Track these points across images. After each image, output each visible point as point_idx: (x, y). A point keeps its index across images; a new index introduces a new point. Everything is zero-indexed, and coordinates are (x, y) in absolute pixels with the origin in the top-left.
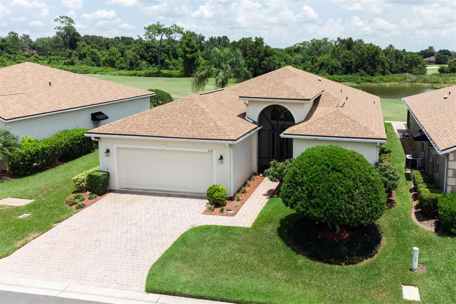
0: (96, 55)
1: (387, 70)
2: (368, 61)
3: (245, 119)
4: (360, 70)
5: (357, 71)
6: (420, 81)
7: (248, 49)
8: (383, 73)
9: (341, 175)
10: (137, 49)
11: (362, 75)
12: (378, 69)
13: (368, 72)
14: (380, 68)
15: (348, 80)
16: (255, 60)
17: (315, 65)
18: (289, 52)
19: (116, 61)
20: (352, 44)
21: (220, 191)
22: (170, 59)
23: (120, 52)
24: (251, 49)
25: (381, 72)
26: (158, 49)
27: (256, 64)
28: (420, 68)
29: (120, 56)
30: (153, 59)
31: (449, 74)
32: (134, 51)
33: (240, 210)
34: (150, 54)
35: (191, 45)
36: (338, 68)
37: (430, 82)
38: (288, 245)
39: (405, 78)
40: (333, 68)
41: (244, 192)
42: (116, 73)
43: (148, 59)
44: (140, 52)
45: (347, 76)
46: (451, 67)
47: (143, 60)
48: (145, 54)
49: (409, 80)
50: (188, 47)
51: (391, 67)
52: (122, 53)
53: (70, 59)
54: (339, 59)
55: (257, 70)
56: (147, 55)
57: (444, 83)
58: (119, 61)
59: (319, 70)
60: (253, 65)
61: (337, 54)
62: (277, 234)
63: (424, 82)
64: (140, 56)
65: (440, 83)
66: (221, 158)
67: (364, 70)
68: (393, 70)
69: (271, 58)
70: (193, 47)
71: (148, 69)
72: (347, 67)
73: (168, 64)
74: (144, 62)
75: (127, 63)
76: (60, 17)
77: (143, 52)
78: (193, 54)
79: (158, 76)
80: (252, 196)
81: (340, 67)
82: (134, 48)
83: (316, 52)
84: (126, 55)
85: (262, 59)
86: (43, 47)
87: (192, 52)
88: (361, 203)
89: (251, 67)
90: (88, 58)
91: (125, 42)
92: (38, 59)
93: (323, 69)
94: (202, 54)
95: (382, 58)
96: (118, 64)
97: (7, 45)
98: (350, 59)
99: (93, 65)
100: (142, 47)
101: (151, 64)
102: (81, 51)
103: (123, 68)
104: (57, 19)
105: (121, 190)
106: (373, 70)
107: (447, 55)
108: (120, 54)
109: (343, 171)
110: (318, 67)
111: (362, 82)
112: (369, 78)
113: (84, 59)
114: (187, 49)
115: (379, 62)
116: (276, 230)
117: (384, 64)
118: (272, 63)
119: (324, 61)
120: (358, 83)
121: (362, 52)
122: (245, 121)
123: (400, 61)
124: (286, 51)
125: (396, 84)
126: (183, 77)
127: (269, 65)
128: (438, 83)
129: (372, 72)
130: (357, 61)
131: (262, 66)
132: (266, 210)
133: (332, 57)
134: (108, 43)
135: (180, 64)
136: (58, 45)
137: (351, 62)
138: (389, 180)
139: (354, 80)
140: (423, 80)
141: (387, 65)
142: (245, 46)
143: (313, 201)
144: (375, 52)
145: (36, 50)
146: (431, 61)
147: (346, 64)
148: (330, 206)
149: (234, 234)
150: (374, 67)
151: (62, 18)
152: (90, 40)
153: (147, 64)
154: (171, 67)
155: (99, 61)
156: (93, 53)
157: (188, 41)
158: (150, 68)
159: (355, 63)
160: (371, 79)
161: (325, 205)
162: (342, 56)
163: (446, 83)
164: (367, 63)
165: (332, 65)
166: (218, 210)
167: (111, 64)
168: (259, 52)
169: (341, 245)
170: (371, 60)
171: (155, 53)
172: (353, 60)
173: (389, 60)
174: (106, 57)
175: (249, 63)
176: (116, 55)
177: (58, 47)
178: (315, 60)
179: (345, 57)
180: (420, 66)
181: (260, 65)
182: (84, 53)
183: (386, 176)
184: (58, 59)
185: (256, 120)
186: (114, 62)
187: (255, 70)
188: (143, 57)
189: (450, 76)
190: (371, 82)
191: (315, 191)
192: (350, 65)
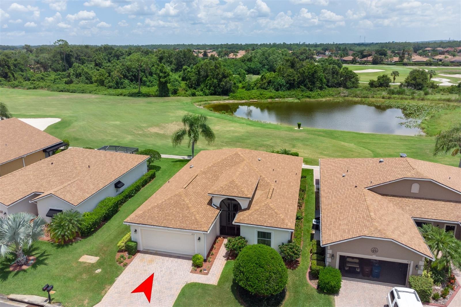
0: (89, 74)
1: (324, 85)
2: (308, 79)
3: (212, 206)
4: (301, 86)
5: (299, 87)
6: (352, 95)
7: (209, 71)
8: (321, 88)
9: (263, 270)
10: (121, 70)
11: (302, 91)
12: (316, 85)
13: (308, 88)
14: (318, 84)
15: (290, 96)
16: (215, 81)
17: (264, 82)
18: (243, 62)
19: (105, 80)
20: (295, 62)
21: (199, 259)
22: (147, 77)
23: (108, 72)
24: (211, 72)
25: (319, 87)
26: (137, 69)
27: (216, 84)
28: (353, 83)
29: (108, 76)
30: (133, 78)
31: (378, 88)
32: (118, 72)
33: (211, 270)
34: (131, 73)
35: (164, 71)
36: (283, 85)
37: (360, 96)
38: (236, 299)
39: (339, 93)
40: (278, 85)
41: (213, 254)
42: (106, 92)
43: (130, 78)
44: (123, 73)
45: (290, 91)
46: (380, 82)
47: (126, 79)
48: (127, 74)
49: (342, 95)
50: (162, 72)
51: (328, 82)
52: (109, 73)
53: (69, 78)
54: (283, 77)
55: (216, 89)
56: (128, 74)
57: (372, 98)
58: (107, 80)
59: (267, 86)
60: (213, 85)
61: (282, 72)
62: (231, 290)
63: (355, 96)
64: (123, 75)
65: (368, 98)
66: (199, 239)
67: (305, 86)
68: (330, 84)
69: (228, 79)
70: (165, 73)
71: (130, 87)
72: (290, 84)
73: (145, 82)
74: (127, 81)
75: (113, 82)
76: (58, 40)
77: (125, 72)
78: (166, 79)
79: (139, 96)
80: (217, 257)
81: (285, 84)
82: (118, 70)
83: (266, 61)
84: (112, 75)
85: (220, 81)
86: (45, 61)
87: (165, 77)
88: (273, 285)
89: (211, 87)
90: (83, 78)
91: (107, 52)
92: (44, 76)
93: (270, 86)
94: (171, 67)
95: (320, 75)
96: (107, 84)
97: (18, 63)
98: (293, 77)
99: (87, 83)
100: (124, 68)
101: (132, 81)
102: (77, 71)
103: (110, 87)
104: (56, 42)
105: (144, 250)
106: (312, 87)
107: (383, 56)
108: (107, 74)
109: (264, 268)
110: (266, 83)
111: (302, 98)
112: (309, 93)
113: (80, 78)
114: (161, 74)
115: (318, 79)
116: (230, 287)
117: (321, 80)
118: (228, 83)
119: (271, 79)
120: (299, 99)
121: (303, 71)
122: (212, 207)
123: (336, 76)
124: (241, 60)
125: (331, 99)
126: (159, 97)
127: (226, 86)
128: (367, 97)
129: (312, 88)
130: (299, 78)
131: (221, 86)
132: (225, 271)
133: (278, 75)
134: (96, 59)
135: (155, 81)
136: (56, 59)
137: (294, 80)
138: (295, 255)
139: (296, 96)
140: (354, 95)
141: (325, 80)
142: (207, 69)
143: (249, 283)
144: (314, 71)
145: (39, 64)
146: (368, 61)
147: (290, 81)
148: (257, 287)
149: (208, 290)
150: (313, 83)
151: (59, 41)
152: (80, 52)
153: (129, 82)
154: (148, 83)
155: (91, 80)
156: (86, 73)
157: (162, 68)
158: (131, 86)
159: (298, 80)
160: (310, 95)
161: (255, 286)
162: (286, 74)
163: (374, 98)
164: (307, 80)
165: (278, 83)
166: (199, 270)
167: (101, 83)
168: (218, 74)
169: (263, 301)
170: (310, 78)
171: (134, 73)
172: (296, 78)
173: (326, 75)
174: (97, 78)
175: (210, 84)
176: (104, 75)
177: (56, 60)
178: (263, 77)
179: (288, 75)
180: (353, 80)
181: (219, 85)
182: (79, 73)
183: (293, 252)
184: (60, 78)
185: (218, 206)
186: (103, 81)
187: (215, 89)
188: (125, 77)
189: (378, 91)
190: (309, 97)
191: (249, 278)
192: (293, 82)
